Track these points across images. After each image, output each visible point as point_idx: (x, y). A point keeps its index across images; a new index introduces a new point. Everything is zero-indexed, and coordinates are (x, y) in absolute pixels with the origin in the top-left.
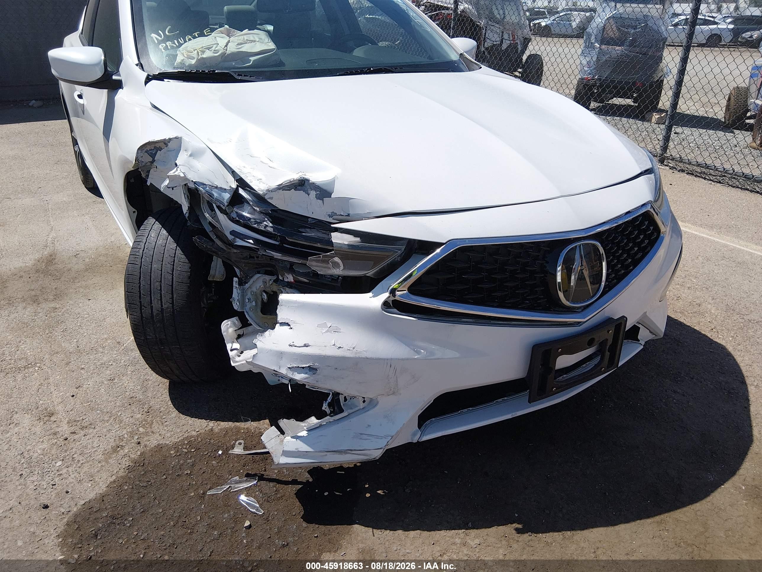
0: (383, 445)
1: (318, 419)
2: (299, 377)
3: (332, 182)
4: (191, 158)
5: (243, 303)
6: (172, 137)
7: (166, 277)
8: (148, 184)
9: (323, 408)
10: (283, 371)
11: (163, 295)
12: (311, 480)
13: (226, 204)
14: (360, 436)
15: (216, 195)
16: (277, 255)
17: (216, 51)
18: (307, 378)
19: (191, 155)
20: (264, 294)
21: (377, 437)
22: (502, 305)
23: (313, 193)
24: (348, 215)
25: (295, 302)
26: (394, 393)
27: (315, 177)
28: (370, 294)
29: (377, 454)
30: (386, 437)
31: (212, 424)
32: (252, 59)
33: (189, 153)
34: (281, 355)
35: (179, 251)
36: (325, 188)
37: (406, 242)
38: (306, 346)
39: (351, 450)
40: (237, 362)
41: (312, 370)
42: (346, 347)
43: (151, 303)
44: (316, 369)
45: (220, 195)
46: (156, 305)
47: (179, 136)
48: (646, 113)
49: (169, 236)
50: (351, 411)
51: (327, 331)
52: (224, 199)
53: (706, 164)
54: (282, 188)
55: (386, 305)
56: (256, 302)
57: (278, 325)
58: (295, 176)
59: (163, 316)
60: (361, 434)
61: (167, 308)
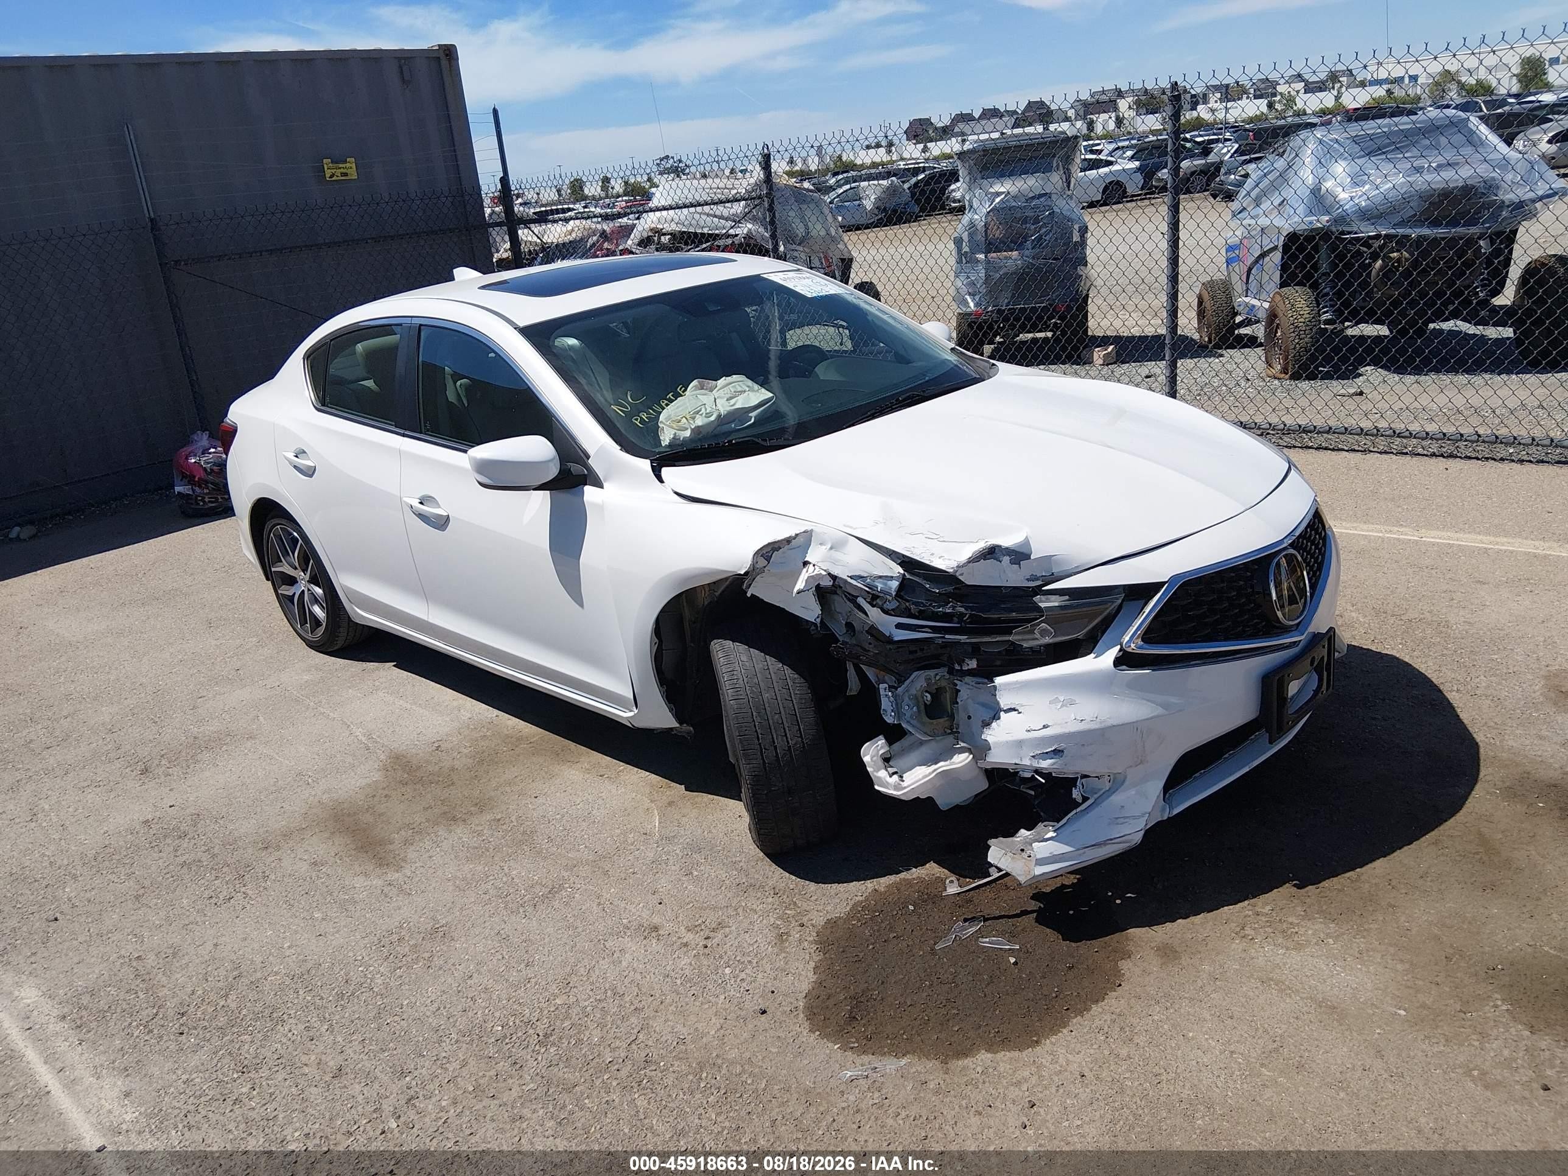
0: (1142, 826)
1: (1029, 830)
2: (1045, 764)
3: (1026, 543)
4: (832, 551)
5: (898, 713)
6: (798, 532)
7: (785, 705)
8: (749, 595)
9: (1074, 796)
10: (1027, 762)
11: (787, 729)
12: (1042, 906)
13: (894, 594)
14: (1116, 821)
15: (880, 586)
16: (963, 638)
17: (708, 415)
18: (1054, 764)
19: (831, 548)
20: (927, 694)
21: (1134, 818)
22: (1227, 638)
23: (1006, 559)
24: (1053, 574)
25: (1017, 683)
26: (1141, 762)
27: (1007, 541)
28: (1092, 655)
29: (1138, 838)
30: (1143, 815)
31: (870, 885)
32: (753, 414)
33: (829, 546)
34: (1020, 743)
35: (788, 671)
36: (1021, 550)
37: (1121, 589)
38: (1045, 727)
39: (1111, 840)
40: (905, 788)
41: (1057, 753)
42: (1088, 719)
43: (774, 742)
44: (1063, 751)
45: (886, 584)
46: (780, 742)
47: (809, 528)
48: (1084, 348)
49: (767, 657)
50: (1096, 796)
51: (1061, 707)
52: (891, 588)
53: (1256, 424)
54: (974, 559)
55: (1118, 662)
56: (918, 708)
57: (1002, 713)
58: (981, 545)
59: (791, 756)
60: (1117, 818)
61: (796, 744)
